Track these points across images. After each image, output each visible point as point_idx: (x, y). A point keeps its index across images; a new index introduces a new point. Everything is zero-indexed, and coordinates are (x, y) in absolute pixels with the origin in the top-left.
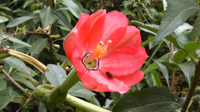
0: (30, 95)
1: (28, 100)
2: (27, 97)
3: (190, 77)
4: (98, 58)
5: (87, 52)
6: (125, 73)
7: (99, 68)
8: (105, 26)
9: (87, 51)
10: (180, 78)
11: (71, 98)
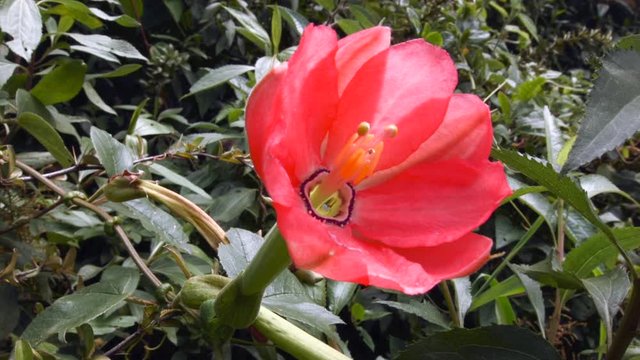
0: (171, 300)
1: (163, 312)
2: (162, 302)
3: (610, 313)
4: (354, 191)
5: (322, 168)
6: (432, 240)
7: (351, 219)
8: (385, 90)
9: (322, 164)
10: (567, 329)
11: (272, 321)
